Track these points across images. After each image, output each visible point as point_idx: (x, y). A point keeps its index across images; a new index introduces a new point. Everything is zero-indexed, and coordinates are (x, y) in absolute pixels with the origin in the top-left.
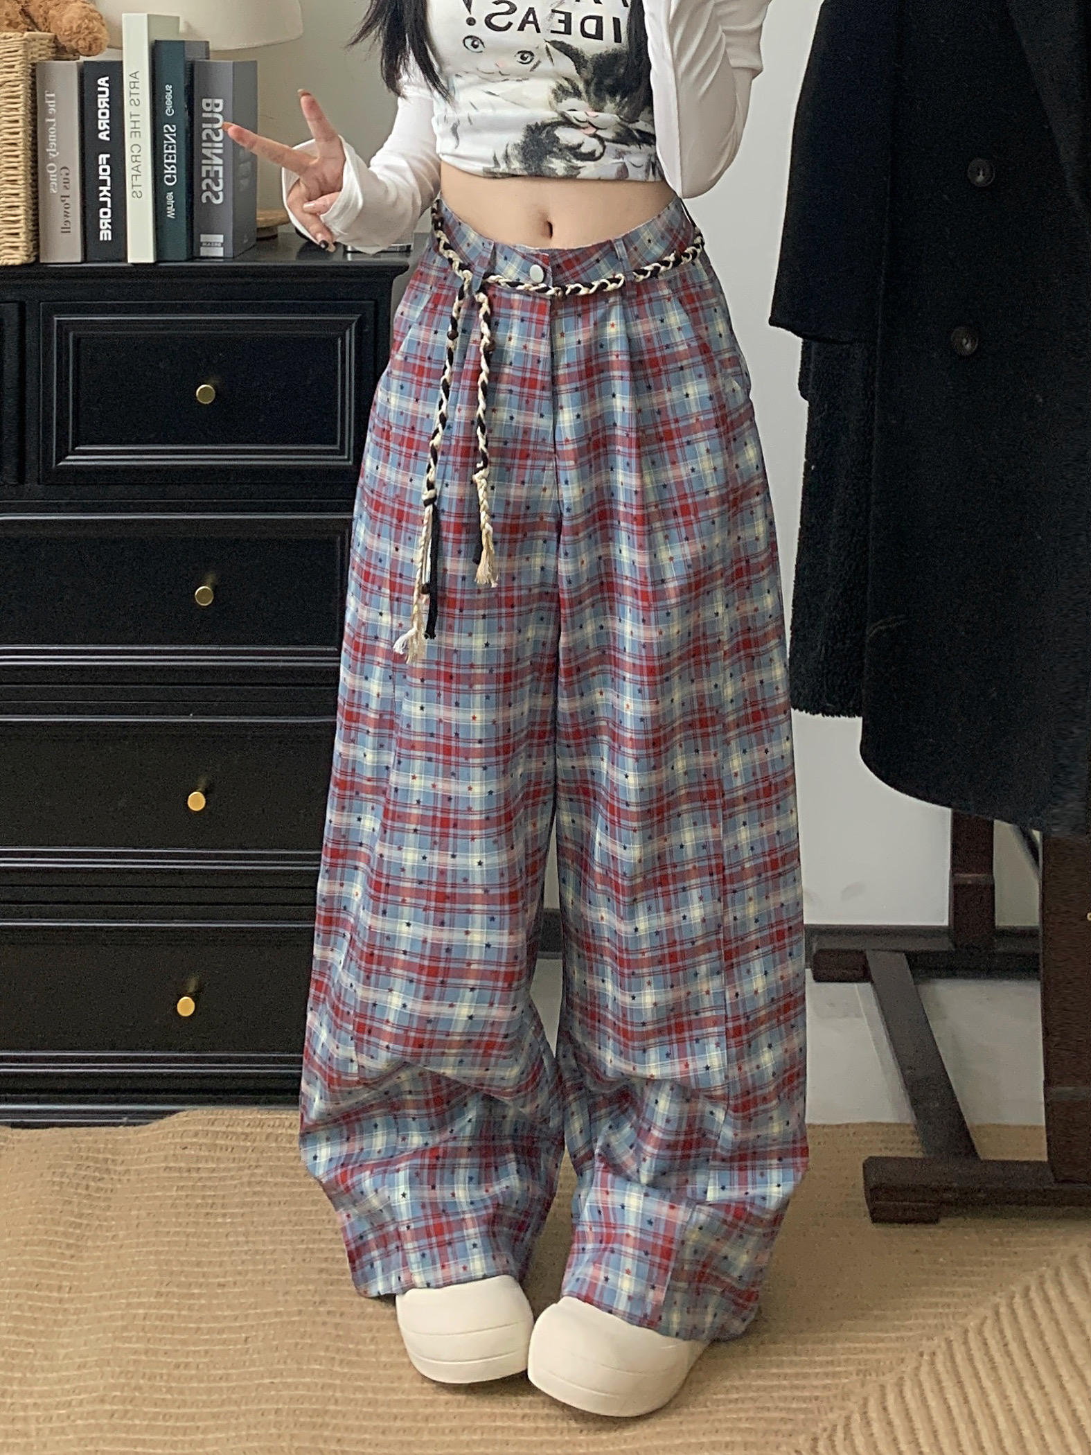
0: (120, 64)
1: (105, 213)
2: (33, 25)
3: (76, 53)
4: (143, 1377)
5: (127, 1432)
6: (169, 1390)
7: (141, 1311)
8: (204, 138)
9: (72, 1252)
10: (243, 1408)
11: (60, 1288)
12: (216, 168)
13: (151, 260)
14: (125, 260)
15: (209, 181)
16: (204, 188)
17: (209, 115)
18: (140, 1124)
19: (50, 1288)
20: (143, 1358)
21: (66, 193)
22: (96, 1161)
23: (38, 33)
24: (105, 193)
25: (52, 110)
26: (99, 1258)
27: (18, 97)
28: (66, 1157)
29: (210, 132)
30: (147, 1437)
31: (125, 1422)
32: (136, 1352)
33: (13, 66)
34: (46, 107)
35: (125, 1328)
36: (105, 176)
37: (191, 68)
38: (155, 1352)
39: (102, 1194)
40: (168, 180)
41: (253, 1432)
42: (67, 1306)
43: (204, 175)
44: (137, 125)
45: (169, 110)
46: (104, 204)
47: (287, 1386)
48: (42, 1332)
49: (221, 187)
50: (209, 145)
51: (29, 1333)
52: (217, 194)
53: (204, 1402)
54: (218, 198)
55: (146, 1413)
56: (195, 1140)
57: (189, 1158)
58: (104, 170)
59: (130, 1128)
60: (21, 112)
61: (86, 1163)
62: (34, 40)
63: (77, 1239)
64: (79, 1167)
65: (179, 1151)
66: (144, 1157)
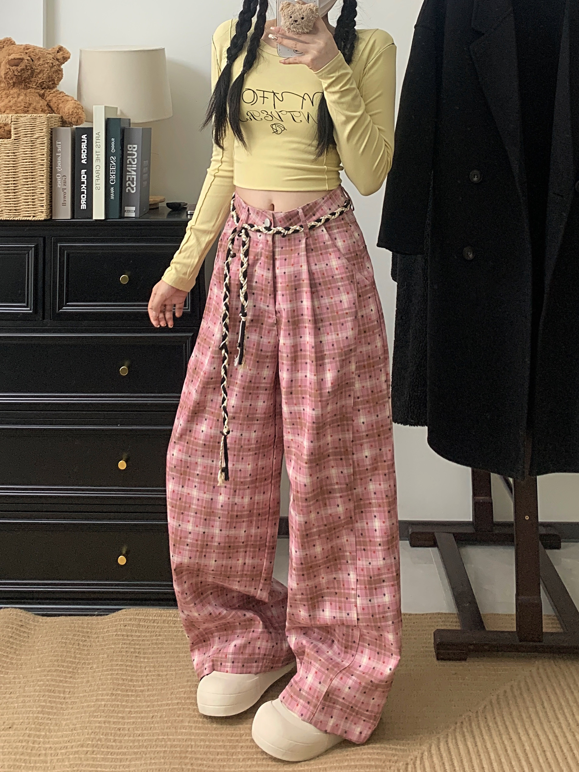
0: (91, 129)
1: (84, 197)
2: (52, 111)
3: (71, 124)
4: (102, 735)
5: (93, 761)
6: (115, 741)
7: (103, 703)
8: (128, 163)
9: (70, 675)
10: (149, 749)
11: (64, 692)
12: (133, 176)
13: (103, 218)
14: (92, 218)
15: (130, 182)
16: (127, 185)
17: (131, 152)
18: (104, 615)
19: (59, 692)
20: (103, 725)
21: (65, 187)
22: (83, 632)
23: (54, 114)
24: (84, 187)
25: (59, 150)
26: (83, 678)
27: (44, 144)
28: (68, 631)
29: (131, 160)
30: (103, 763)
31: (93, 756)
32: (99, 722)
33: (42, 130)
34: (57, 148)
35: (95, 711)
36: (84, 180)
37: (123, 131)
38: (109, 722)
39: (86, 648)
40: (112, 182)
41: (153, 761)
42: (67, 701)
43: (127, 180)
44: (99, 156)
45: (113, 150)
46: (83, 193)
47: (169, 740)
48: (55, 713)
49: (135, 185)
50: (130, 166)
51: (49, 713)
52: (133, 188)
53: (131, 747)
54: (133, 190)
55: (103, 752)
56: (129, 622)
57: (127, 631)
58: (84, 177)
59: (99, 617)
60: (45, 151)
61: (78, 633)
62: (52, 118)
63: (73, 669)
64: (74, 635)
65: (122, 627)
66: (105, 630)
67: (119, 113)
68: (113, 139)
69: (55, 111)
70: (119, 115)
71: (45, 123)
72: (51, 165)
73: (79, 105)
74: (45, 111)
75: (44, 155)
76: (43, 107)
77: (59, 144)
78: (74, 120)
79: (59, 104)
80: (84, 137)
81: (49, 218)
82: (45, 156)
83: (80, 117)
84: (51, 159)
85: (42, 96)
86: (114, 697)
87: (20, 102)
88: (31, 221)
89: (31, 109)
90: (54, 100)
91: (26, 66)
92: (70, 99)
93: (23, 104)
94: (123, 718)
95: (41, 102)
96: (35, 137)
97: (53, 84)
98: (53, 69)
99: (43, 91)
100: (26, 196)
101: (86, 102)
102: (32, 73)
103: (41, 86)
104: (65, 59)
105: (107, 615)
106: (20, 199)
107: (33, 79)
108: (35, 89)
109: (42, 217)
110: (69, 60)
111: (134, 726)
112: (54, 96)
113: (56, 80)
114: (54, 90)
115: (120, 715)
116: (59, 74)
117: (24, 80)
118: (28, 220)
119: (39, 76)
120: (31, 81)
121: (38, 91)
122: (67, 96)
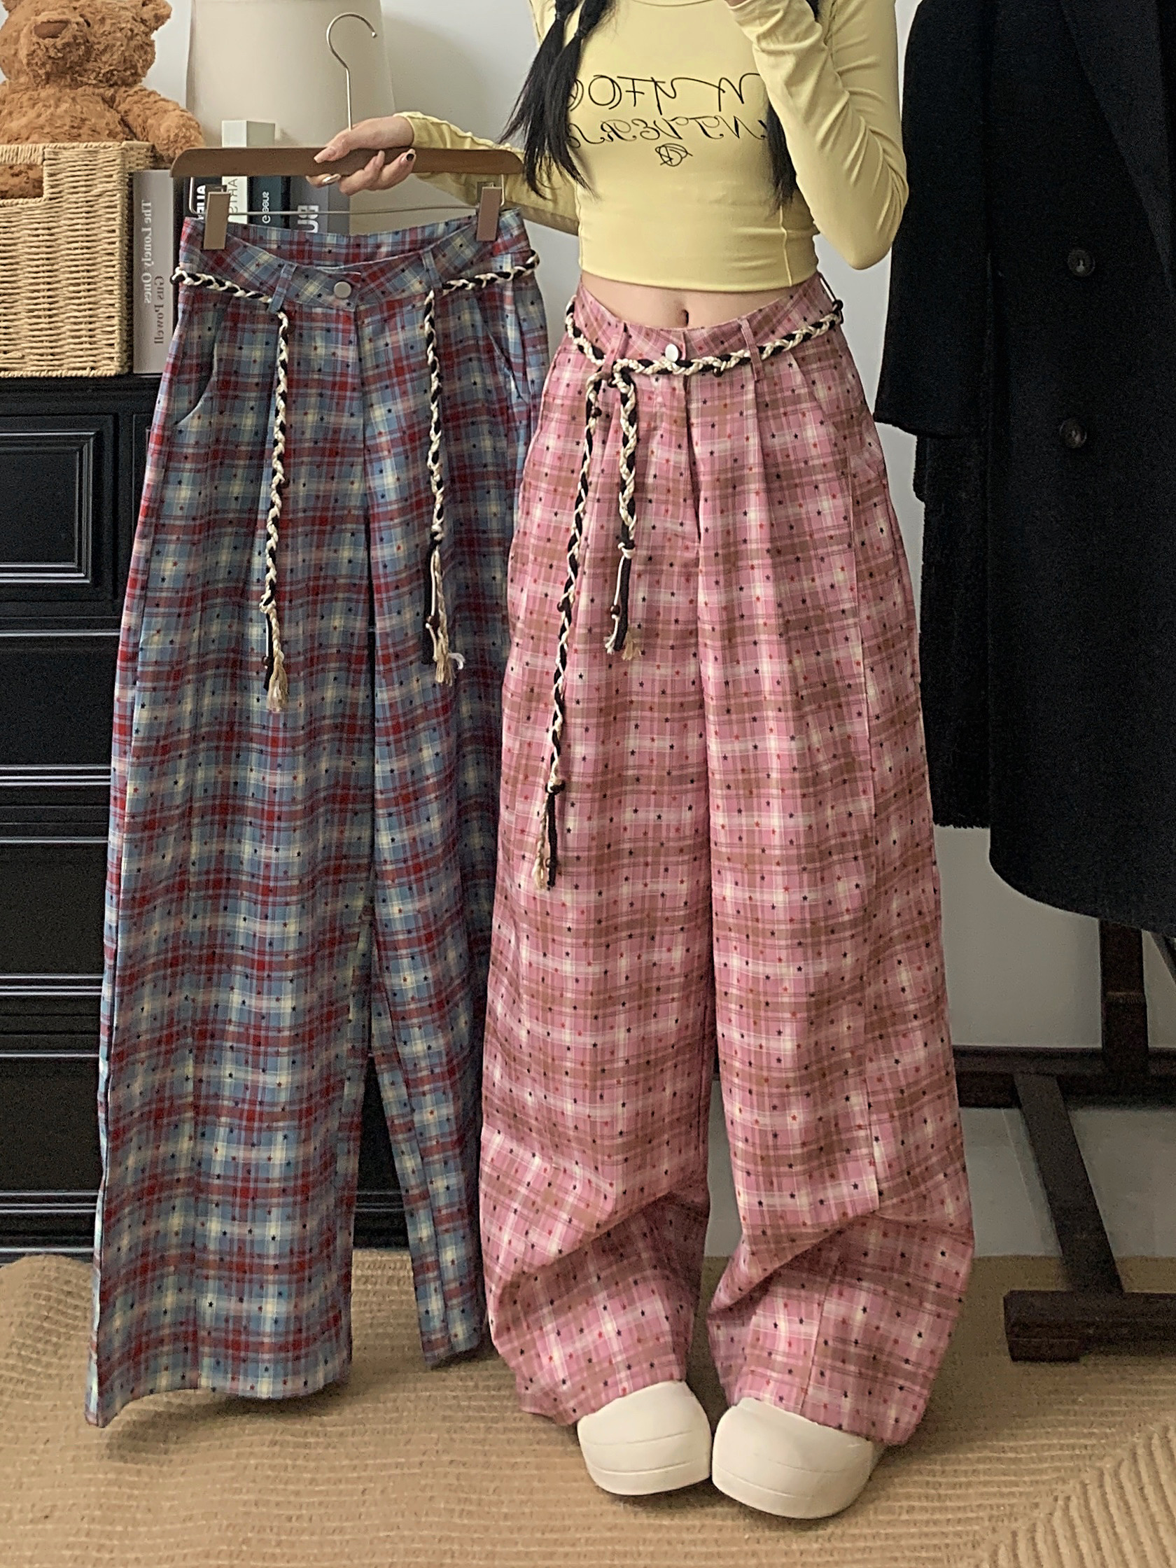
2: (132, 135)
4: (253, 1530)
17: (305, 221)
20: (254, 1510)
21: (159, 302)
23: (135, 142)
25: (148, 219)
27: (115, 207)
33: (111, 176)
34: (142, 216)
38: (267, 1503)
48: (146, 1486)
51: (132, 1485)
53: (315, 1557)
60: (118, 222)
67: (277, 136)
68: (266, 193)
69: (139, 134)
70: (277, 141)
71: (118, 162)
72: (130, 253)
73: (191, 119)
74: (117, 133)
75: (114, 231)
76: (112, 127)
77: (147, 208)
79: (147, 118)
80: (201, 190)
81: (126, 371)
82: (118, 232)
84: (131, 241)
85: (110, 102)
87: (61, 117)
88: (87, 378)
89: (85, 131)
90: (136, 109)
91: (75, 37)
92: (171, 107)
93: (68, 120)
94: (297, 1493)
95: (108, 114)
96: (96, 191)
97: (132, 74)
98: (133, 43)
99: (110, 92)
100: (75, 323)
101: (205, 114)
102: (89, 51)
103: (108, 80)
104: (160, 19)
106: (63, 330)
107: (89, 66)
108: (95, 86)
109: (110, 368)
110: (168, 22)
111: (321, 1511)
112: (136, 102)
113: (139, 65)
114: (136, 88)
115: (291, 1487)
116: (145, 53)
117: (71, 67)
118: (81, 377)
119: (104, 59)
120: (86, 71)
121: (101, 90)
122: (163, 100)
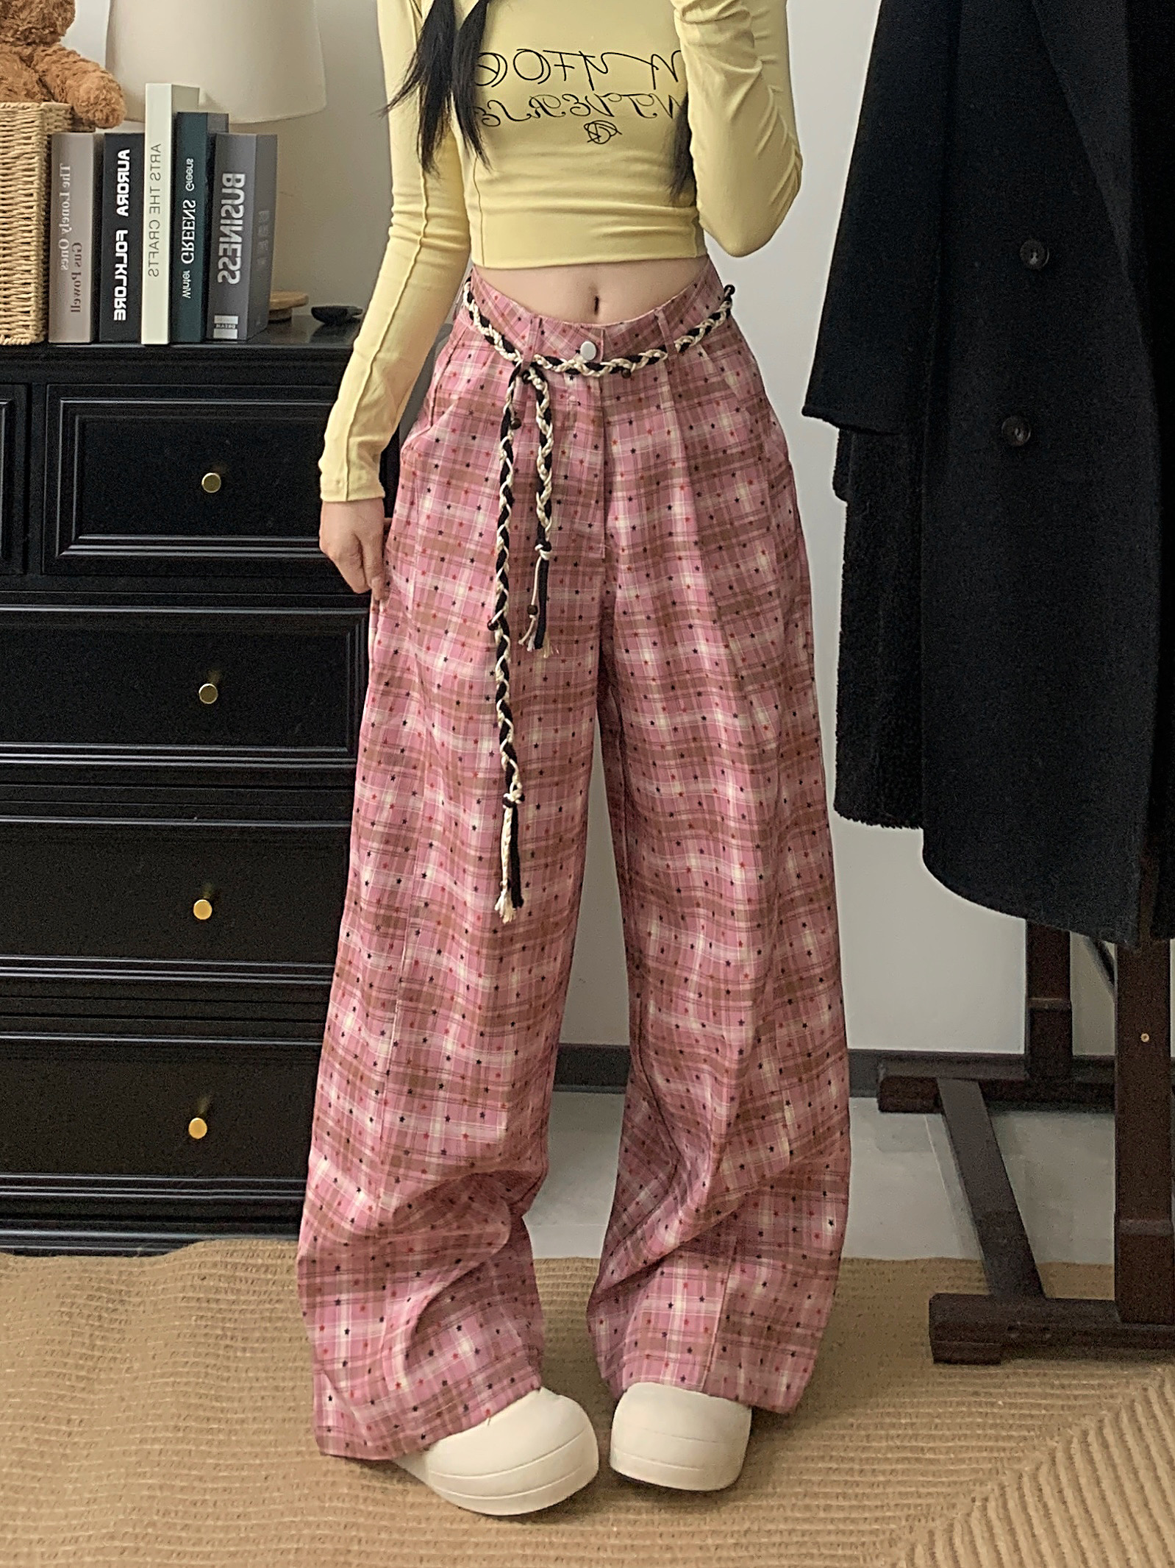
0: (141, 137)
1: (120, 292)
2: (51, 96)
3: (92, 125)
4: (157, 1514)
6: (186, 1527)
7: (157, 1447)
8: (223, 214)
9: (82, 1385)
10: (262, 1547)
11: (69, 1421)
12: (234, 246)
13: (165, 341)
14: (138, 340)
15: (226, 260)
16: (221, 267)
17: (229, 191)
18: (157, 1254)
19: (58, 1421)
20: (158, 1493)
21: (77, 270)
22: (110, 1292)
23: (53, 103)
24: (121, 270)
25: (66, 184)
26: (112, 1391)
27: (32, 170)
28: (77, 1288)
29: (229, 208)
31: (137, 1559)
32: (150, 1487)
33: (29, 138)
34: (61, 180)
35: (139, 1464)
36: (121, 253)
38: (171, 1488)
39: (116, 1325)
40: (186, 258)
42: (76, 1440)
43: (221, 253)
44: (157, 200)
45: (189, 185)
46: (120, 283)
47: (308, 1525)
48: (49, 1466)
49: (238, 267)
50: (228, 222)
51: (35, 1467)
52: (234, 273)
53: (221, 1541)
54: (234, 277)
55: (159, 1551)
56: (214, 1271)
57: (208, 1289)
58: (122, 247)
59: (145, 1259)
60: (36, 186)
61: (98, 1294)
62: (51, 110)
63: (88, 1371)
64: (90, 1297)
65: (197, 1282)
66: (160, 1288)
67: (202, 100)
68: (190, 161)
69: (58, 96)
70: (201, 105)
71: (36, 123)
72: (48, 219)
73: (110, 81)
74: (35, 94)
75: (31, 195)
76: (29, 87)
77: (66, 172)
78: (98, 115)
79: (66, 79)
80: (123, 154)
81: (42, 339)
82: (35, 196)
83: (114, 110)
84: (48, 206)
85: (28, 61)
86: (180, 1434)
89: (2, 90)
90: (55, 69)
92: (91, 68)
94: (201, 1479)
95: (25, 74)
96: (11, 153)
97: (51, 33)
99: (28, 51)
101: (125, 76)
102: (6, 8)
103: (26, 38)
105: (163, 1253)
107: (7, 23)
108: (13, 44)
109: (25, 337)
111: (226, 1497)
112: (54, 62)
113: (58, 24)
114: (55, 47)
115: (194, 1472)
116: (65, 11)
119: (22, 16)
120: (3, 28)
121: (18, 49)
122: (83, 60)
